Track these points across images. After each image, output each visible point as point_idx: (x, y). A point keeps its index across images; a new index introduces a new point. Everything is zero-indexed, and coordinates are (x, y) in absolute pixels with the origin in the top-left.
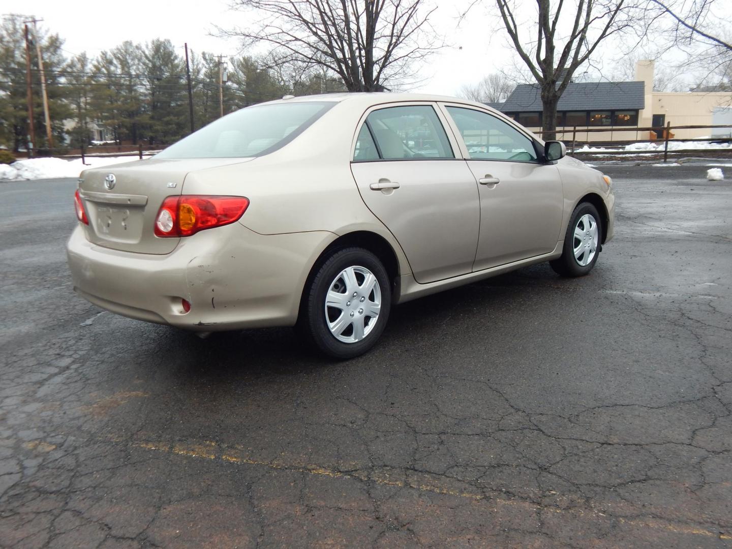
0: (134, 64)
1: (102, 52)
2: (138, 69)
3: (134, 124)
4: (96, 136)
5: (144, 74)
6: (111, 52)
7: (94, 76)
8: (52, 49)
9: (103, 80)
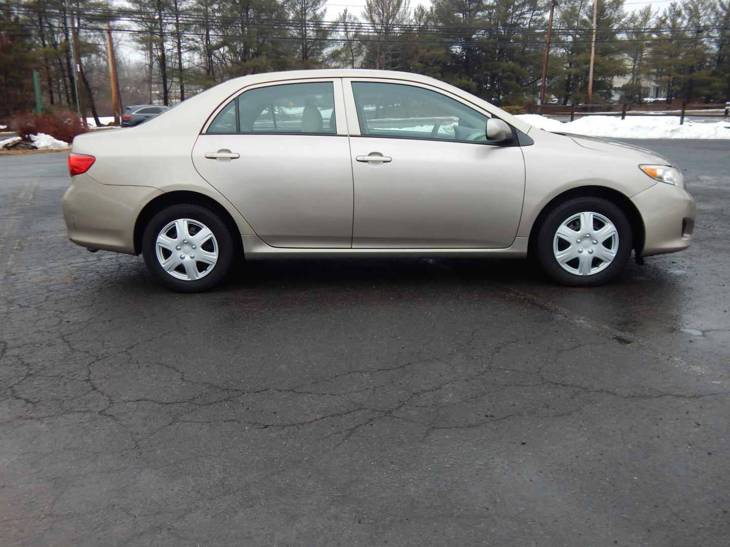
0: (705, 15)
1: (671, 4)
2: (709, 19)
3: (691, 81)
4: (652, 93)
5: (714, 25)
6: (681, 3)
7: (656, 30)
8: (615, 5)
9: (666, 33)
